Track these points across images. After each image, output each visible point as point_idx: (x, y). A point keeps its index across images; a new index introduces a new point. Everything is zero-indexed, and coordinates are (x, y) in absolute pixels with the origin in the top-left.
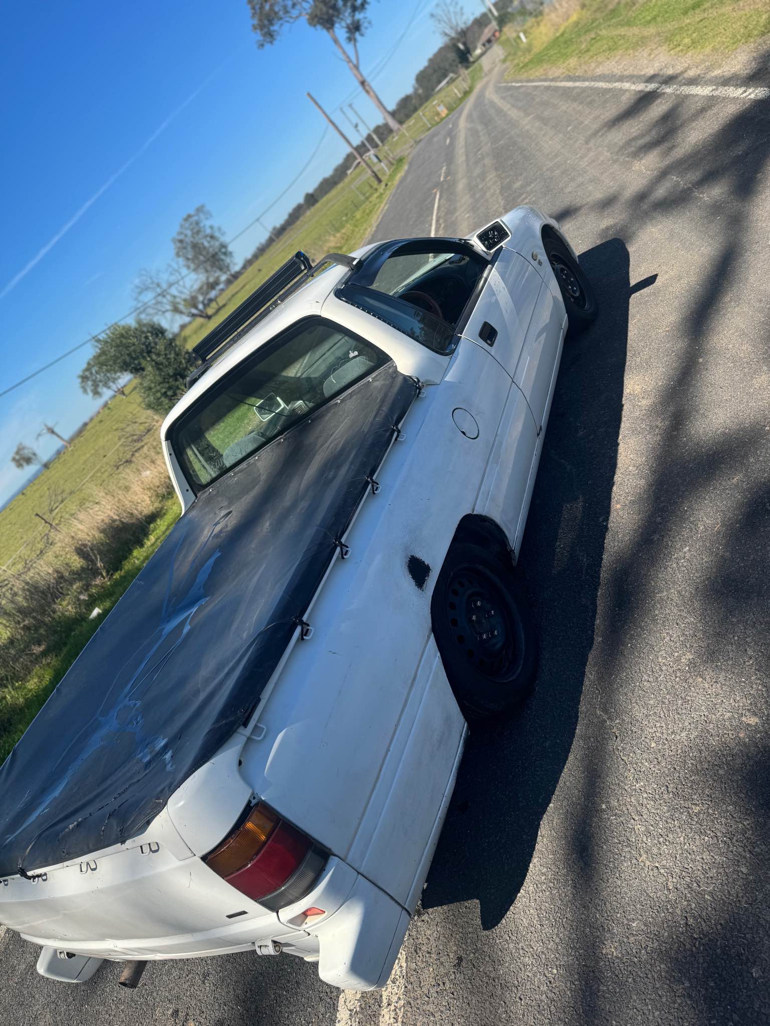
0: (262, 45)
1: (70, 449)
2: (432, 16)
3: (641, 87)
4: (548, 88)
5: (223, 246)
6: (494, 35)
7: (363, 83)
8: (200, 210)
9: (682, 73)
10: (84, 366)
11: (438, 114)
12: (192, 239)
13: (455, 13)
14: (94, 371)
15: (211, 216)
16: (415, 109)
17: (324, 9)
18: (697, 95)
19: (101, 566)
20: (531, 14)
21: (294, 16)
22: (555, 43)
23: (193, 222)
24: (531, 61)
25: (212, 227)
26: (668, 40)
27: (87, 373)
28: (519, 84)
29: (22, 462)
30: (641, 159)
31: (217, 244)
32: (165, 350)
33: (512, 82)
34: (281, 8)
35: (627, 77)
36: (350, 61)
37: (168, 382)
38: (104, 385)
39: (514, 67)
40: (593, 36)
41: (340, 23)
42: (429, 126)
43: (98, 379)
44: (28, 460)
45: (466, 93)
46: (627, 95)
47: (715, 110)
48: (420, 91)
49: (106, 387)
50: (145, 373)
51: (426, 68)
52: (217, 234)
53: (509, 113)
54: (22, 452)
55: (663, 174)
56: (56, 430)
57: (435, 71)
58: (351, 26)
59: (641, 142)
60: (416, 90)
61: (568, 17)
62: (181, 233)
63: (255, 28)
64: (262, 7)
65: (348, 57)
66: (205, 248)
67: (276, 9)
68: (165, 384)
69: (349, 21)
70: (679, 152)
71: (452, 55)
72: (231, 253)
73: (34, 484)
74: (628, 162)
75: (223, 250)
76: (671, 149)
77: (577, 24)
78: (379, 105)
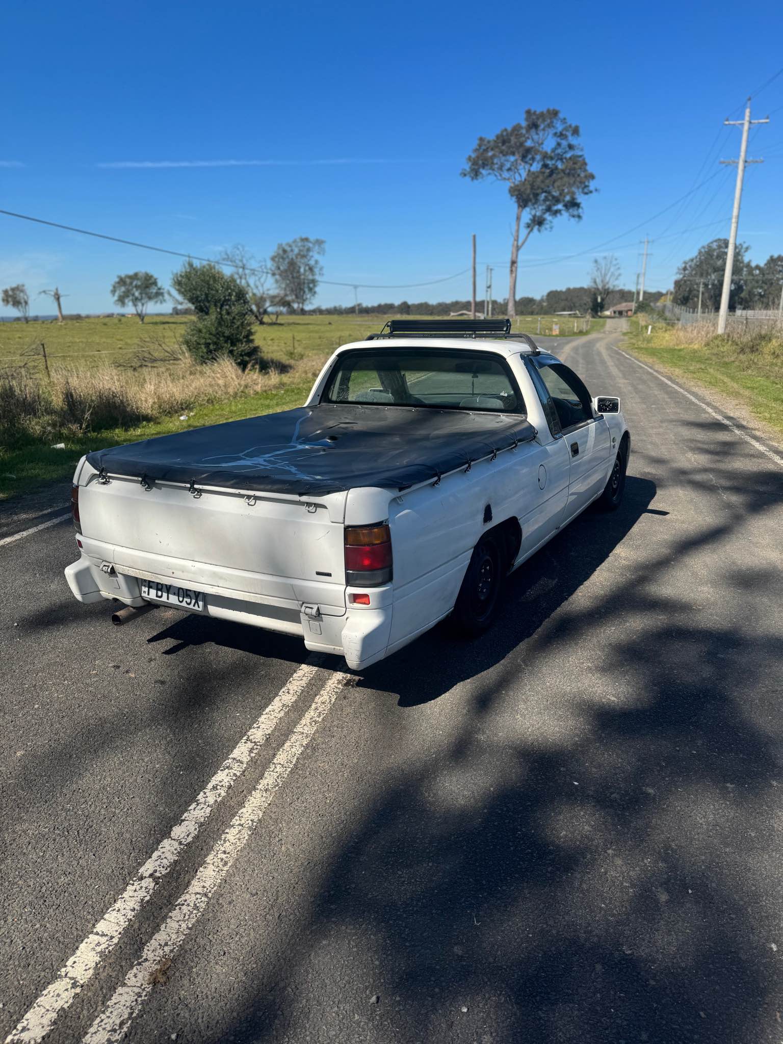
0: (465, 175)
1: (60, 324)
2: (596, 261)
3: (719, 418)
4: (651, 374)
5: (314, 282)
6: (627, 312)
7: (513, 263)
8: (319, 242)
9: (752, 429)
10: (131, 273)
11: (551, 329)
12: (294, 257)
13: (613, 274)
14: (134, 283)
15: (324, 254)
16: (532, 313)
17: (528, 191)
18: (754, 446)
19: (87, 418)
20: (666, 319)
21: (503, 176)
22: (671, 351)
23: (306, 246)
24: (646, 349)
25: (317, 262)
26: (754, 405)
27: (128, 281)
28: (628, 357)
29: (10, 299)
30: (695, 454)
31: (311, 277)
32: (237, 315)
33: (623, 351)
34: (499, 163)
35: (713, 406)
36: (517, 240)
37: (218, 339)
38: (132, 300)
39: (630, 343)
40: (703, 368)
41: (531, 209)
42: (538, 332)
43: (132, 292)
44: (17, 303)
45: (581, 333)
46: (707, 416)
47: (760, 461)
48: (545, 304)
49: (133, 302)
50: (206, 317)
51: (561, 292)
52: (316, 270)
53: (611, 368)
54: (18, 293)
55: (705, 470)
56: (62, 300)
57: (566, 300)
58: (536, 219)
59: (699, 445)
60: (542, 300)
61: (691, 343)
62: (290, 246)
63: (469, 158)
64: (486, 150)
65: (518, 236)
66: (298, 272)
67: (495, 161)
68: (214, 338)
69: (538, 214)
70: (723, 466)
71: (588, 300)
72: (315, 293)
73: (4, 325)
74: (684, 450)
75: (311, 285)
76: (719, 461)
77: (695, 351)
78: (512, 287)
